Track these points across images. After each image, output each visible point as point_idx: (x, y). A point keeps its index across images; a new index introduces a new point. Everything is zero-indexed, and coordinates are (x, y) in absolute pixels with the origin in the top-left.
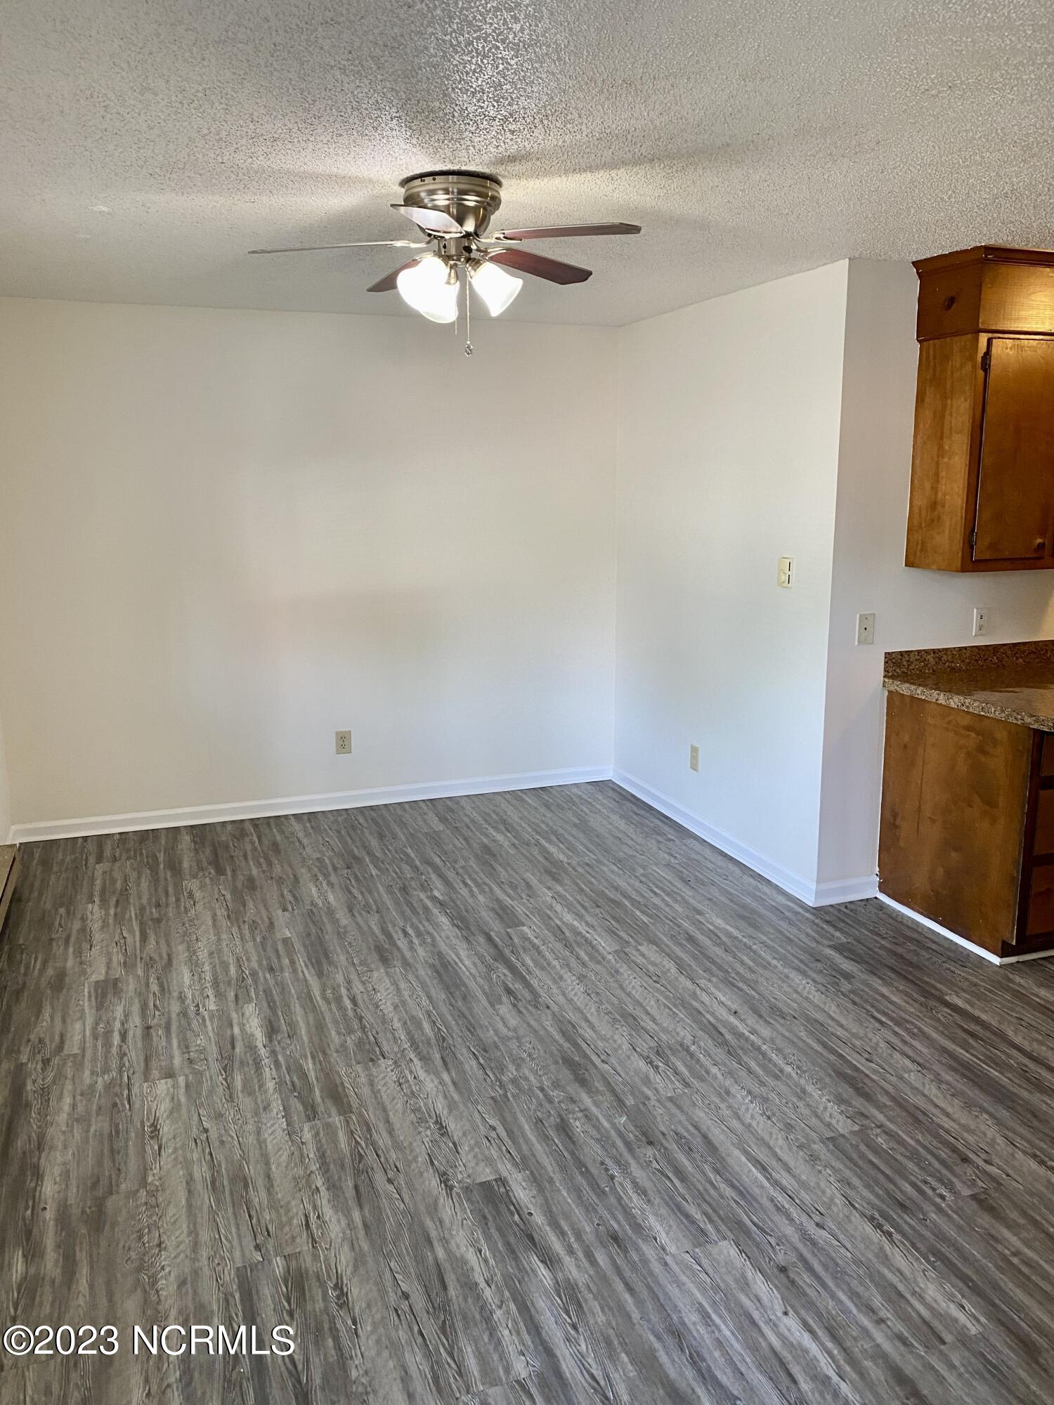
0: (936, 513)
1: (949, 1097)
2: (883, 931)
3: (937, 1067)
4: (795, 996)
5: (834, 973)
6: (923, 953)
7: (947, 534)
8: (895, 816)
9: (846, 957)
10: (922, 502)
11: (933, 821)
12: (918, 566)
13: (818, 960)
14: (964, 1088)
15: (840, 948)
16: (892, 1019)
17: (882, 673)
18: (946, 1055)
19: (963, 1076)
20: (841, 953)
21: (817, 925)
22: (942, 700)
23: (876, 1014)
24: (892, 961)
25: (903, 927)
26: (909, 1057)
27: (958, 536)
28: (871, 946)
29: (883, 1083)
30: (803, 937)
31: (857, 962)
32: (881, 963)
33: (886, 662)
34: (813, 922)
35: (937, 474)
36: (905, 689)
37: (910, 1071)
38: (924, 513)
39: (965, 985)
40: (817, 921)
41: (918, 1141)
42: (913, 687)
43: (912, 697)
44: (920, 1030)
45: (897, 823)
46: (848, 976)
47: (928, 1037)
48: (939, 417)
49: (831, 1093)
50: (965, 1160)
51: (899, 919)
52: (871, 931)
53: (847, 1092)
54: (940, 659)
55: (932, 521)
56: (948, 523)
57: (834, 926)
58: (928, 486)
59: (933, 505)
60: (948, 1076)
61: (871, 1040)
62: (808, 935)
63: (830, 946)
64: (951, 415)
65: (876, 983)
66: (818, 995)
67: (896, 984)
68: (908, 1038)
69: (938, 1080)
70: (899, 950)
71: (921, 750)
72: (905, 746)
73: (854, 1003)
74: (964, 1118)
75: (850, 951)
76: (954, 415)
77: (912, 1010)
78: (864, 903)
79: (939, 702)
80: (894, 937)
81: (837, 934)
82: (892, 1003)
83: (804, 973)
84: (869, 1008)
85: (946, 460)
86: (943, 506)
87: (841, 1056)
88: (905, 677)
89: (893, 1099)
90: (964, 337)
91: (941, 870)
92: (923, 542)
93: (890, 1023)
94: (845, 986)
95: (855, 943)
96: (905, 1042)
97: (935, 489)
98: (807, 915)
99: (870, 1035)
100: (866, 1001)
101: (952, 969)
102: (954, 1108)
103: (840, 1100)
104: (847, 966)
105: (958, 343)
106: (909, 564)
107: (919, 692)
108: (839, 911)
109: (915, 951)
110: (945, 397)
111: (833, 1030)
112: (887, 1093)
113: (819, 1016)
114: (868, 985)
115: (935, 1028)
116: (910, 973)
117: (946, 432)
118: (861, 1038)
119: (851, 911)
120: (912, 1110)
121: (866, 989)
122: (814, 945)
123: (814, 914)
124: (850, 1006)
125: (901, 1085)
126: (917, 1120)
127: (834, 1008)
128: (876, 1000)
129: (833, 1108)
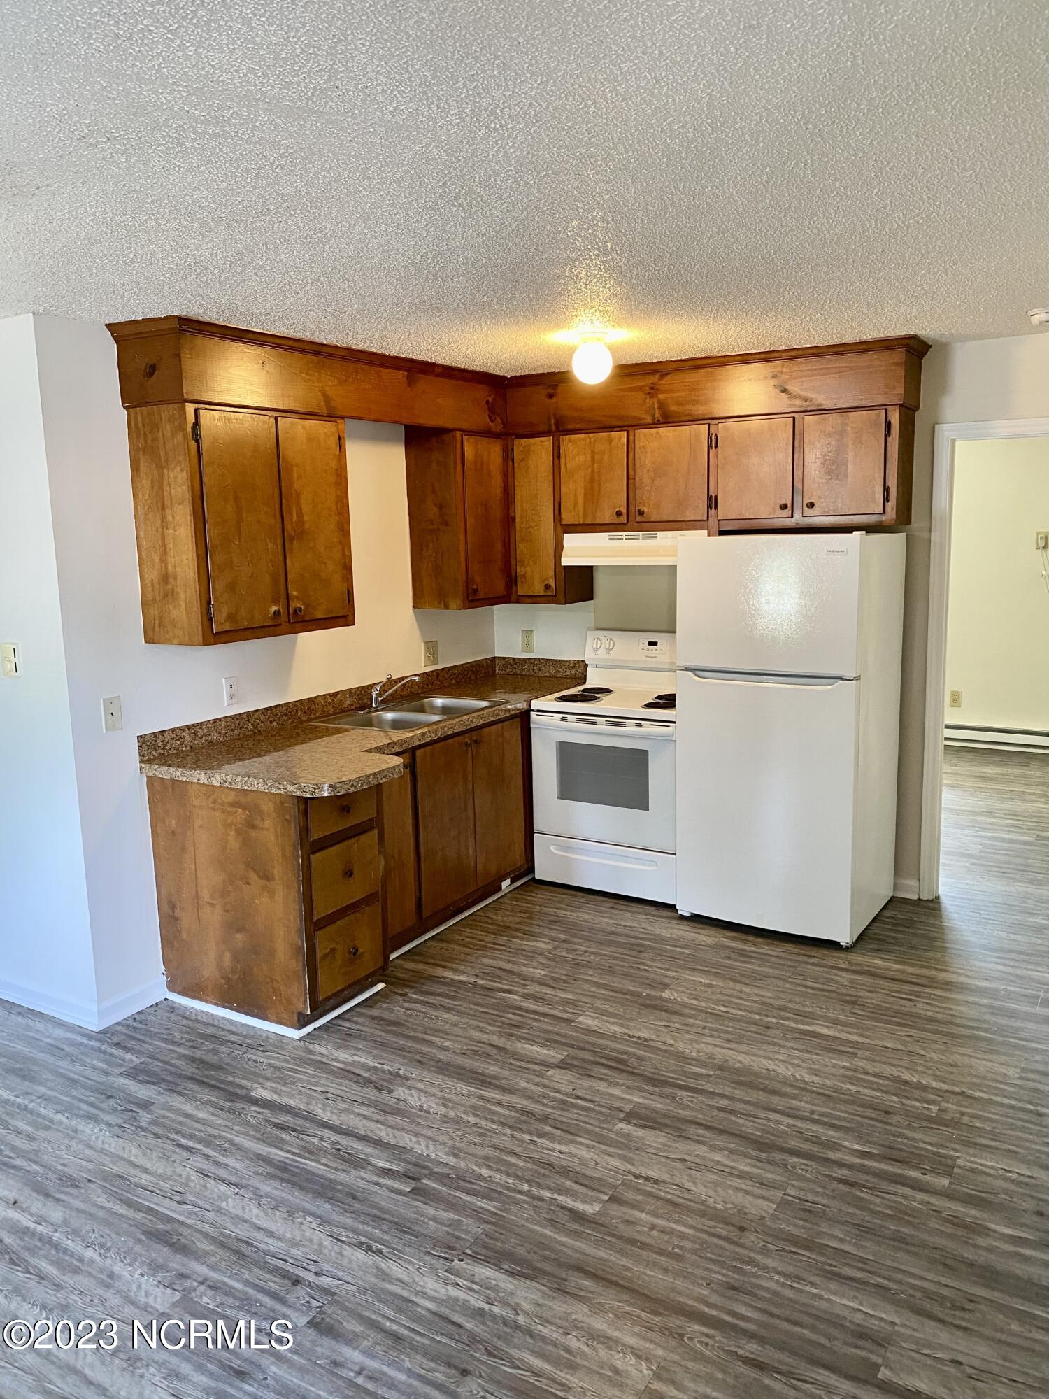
0: (169, 586)
1: (270, 1211)
2: (177, 1036)
3: (255, 1182)
4: (88, 1152)
5: (130, 1107)
6: (222, 1049)
7: (183, 607)
8: (173, 907)
9: (141, 1082)
10: (153, 575)
11: (213, 905)
12: (158, 642)
13: (109, 1097)
14: (284, 1195)
15: (134, 1073)
16: (200, 1141)
17: (138, 758)
18: (261, 1163)
19: (282, 1180)
20: (135, 1078)
21: (105, 1052)
22: (204, 780)
23: (184, 1142)
24: (190, 1070)
25: (198, 1025)
26: (223, 1181)
27: (195, 609)
28: (167, 1059)
29: (200, 1226)
30: (89, 1073)
31: (154, 1083)
32: (180, 1076)
33: (140, 747)
34: (99, 1050)
35: (164, 546)
36: (164, 772)
37: (226, 1198)
38: (157, 586)
39: (269, 1072)
40: (103, 1047)
41: (247, 1283)
42: (172, 769)
43: (172, 780)
44: (232, 1143)
45: (176, 915)
46: (146, 1105)
47: (240, 1148)
48: (158, 486)
49: (143, 1263)
50: (296, 1282)
51: (193, 1017)
52: (164, 1040)
53: (161, 1253)
54: (196, 733)
55: (166, 595)
56: (182, 596)
57: (124, 1048)
58: (157, 558)
59: (165, 578)
60: (266, 1188)
61: (180, 1176)
62: (95, 1069)
63: (122, 1074)
64: (169, 485)
65: (177, 1102)
66: (113, 1141)
67: (199, 1096)
68: (221, 1159)
69: (258, 1196)
70: (198, 1054)
71: (189, 833)
72: (173, 833)
73: (157, 1136)
74: (288, 1231)
75: (144, 1072)
76: (172, 486)
77: (220, 1121)
78: (153, 1009)
79: (201, 782)
80: (190, 1041)
81: (128, 1056)
82: (198, 1121)
83: (95, 1119)
84: (174, 1136)
85: (171, 531)
86: (175, 579)
87: (150, 1211)
88: (163, 760)
89: (214, 1240)
90: (171, 406)
91: (228, 956)
92: (161, 618)
93: (198, 1146)
94: (145, 1117)
95: (150, 1060)
96: (217, 1164)
97: (163, 561)
98: (92, 1043)
99: (179, 1170)
100: (170, 1129)
101: (254, 1058)
102: (276, 1222)
103: (155, 1268)
104: (143, 1092)
105: (167, 411)
106: (149, 640)
107: (179, 773)
108: (128, 1026)
109: (214, 1049)
110: (160, 467)
111: (137, 1180)
112: (206, 1235)
113: (119, 1168)
114: (170, 1109)
115: (247, 1134)
116: (213, 1077)
117: (167, 502)
118: (170, 1178)
119: (141, 1023)
120: (235, 1245)
121: (169, 1114)
122: (103, 1079)
123: (99, 1040)
124: (153, 1141)
125: (220, 1219)
126: (241, 1256)
127: (134, 1151)
128: (180, 1123)
129: (148, 1283)
